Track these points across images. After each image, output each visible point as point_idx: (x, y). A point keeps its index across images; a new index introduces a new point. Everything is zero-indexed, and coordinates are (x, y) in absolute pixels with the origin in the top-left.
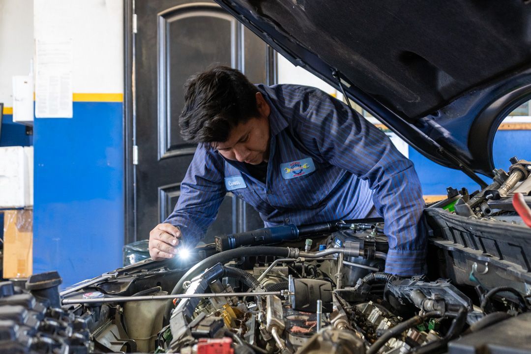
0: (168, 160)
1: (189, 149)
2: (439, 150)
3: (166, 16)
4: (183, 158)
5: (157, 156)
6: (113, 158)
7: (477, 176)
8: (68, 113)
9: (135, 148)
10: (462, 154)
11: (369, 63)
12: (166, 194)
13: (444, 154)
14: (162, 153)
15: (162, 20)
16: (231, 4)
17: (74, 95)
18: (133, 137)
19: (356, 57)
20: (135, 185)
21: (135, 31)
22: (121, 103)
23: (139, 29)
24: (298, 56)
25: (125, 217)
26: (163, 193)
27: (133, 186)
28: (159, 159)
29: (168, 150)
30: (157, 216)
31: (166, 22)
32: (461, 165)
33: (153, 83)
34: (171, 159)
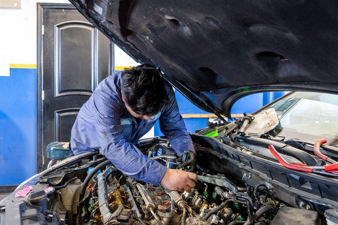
0: (59, 98)
1: (70, 92)
2: (205, 105)
3: (59, 26)
4: (67, 96)
5: (54, 96)
6: (31, 97)
7: (221, 116)
8: (7, 74)
9: (43, 92)
10: (217, 108)
11: (182, 68)
12: (58, 114)
13: (208, 107)
14: (57, 94)
15: (57, 28)
16: (108, 33)
17: (10, 65)
18: (41, 86)
19: (175, 65)
20: (42, 110)
21: (43, 33)
22: (36, 69)
23: (45, 32)
24: (139, 59)
25: (38, 126)
26: (57, 114)
27: (42, 111)
28: (55, 97)
29: (60, 92)
30: (54, 126)
31: (59, 30)
32: (215, 112)
33: (52, 59)
34: (61, 97)
